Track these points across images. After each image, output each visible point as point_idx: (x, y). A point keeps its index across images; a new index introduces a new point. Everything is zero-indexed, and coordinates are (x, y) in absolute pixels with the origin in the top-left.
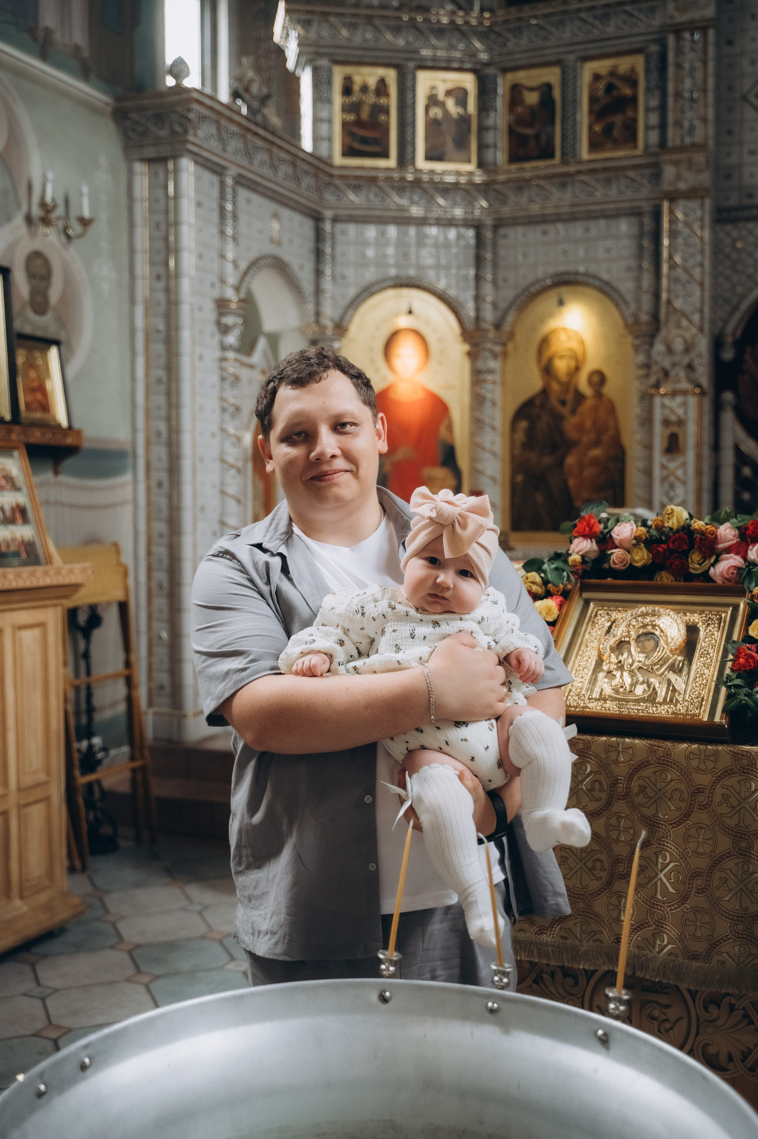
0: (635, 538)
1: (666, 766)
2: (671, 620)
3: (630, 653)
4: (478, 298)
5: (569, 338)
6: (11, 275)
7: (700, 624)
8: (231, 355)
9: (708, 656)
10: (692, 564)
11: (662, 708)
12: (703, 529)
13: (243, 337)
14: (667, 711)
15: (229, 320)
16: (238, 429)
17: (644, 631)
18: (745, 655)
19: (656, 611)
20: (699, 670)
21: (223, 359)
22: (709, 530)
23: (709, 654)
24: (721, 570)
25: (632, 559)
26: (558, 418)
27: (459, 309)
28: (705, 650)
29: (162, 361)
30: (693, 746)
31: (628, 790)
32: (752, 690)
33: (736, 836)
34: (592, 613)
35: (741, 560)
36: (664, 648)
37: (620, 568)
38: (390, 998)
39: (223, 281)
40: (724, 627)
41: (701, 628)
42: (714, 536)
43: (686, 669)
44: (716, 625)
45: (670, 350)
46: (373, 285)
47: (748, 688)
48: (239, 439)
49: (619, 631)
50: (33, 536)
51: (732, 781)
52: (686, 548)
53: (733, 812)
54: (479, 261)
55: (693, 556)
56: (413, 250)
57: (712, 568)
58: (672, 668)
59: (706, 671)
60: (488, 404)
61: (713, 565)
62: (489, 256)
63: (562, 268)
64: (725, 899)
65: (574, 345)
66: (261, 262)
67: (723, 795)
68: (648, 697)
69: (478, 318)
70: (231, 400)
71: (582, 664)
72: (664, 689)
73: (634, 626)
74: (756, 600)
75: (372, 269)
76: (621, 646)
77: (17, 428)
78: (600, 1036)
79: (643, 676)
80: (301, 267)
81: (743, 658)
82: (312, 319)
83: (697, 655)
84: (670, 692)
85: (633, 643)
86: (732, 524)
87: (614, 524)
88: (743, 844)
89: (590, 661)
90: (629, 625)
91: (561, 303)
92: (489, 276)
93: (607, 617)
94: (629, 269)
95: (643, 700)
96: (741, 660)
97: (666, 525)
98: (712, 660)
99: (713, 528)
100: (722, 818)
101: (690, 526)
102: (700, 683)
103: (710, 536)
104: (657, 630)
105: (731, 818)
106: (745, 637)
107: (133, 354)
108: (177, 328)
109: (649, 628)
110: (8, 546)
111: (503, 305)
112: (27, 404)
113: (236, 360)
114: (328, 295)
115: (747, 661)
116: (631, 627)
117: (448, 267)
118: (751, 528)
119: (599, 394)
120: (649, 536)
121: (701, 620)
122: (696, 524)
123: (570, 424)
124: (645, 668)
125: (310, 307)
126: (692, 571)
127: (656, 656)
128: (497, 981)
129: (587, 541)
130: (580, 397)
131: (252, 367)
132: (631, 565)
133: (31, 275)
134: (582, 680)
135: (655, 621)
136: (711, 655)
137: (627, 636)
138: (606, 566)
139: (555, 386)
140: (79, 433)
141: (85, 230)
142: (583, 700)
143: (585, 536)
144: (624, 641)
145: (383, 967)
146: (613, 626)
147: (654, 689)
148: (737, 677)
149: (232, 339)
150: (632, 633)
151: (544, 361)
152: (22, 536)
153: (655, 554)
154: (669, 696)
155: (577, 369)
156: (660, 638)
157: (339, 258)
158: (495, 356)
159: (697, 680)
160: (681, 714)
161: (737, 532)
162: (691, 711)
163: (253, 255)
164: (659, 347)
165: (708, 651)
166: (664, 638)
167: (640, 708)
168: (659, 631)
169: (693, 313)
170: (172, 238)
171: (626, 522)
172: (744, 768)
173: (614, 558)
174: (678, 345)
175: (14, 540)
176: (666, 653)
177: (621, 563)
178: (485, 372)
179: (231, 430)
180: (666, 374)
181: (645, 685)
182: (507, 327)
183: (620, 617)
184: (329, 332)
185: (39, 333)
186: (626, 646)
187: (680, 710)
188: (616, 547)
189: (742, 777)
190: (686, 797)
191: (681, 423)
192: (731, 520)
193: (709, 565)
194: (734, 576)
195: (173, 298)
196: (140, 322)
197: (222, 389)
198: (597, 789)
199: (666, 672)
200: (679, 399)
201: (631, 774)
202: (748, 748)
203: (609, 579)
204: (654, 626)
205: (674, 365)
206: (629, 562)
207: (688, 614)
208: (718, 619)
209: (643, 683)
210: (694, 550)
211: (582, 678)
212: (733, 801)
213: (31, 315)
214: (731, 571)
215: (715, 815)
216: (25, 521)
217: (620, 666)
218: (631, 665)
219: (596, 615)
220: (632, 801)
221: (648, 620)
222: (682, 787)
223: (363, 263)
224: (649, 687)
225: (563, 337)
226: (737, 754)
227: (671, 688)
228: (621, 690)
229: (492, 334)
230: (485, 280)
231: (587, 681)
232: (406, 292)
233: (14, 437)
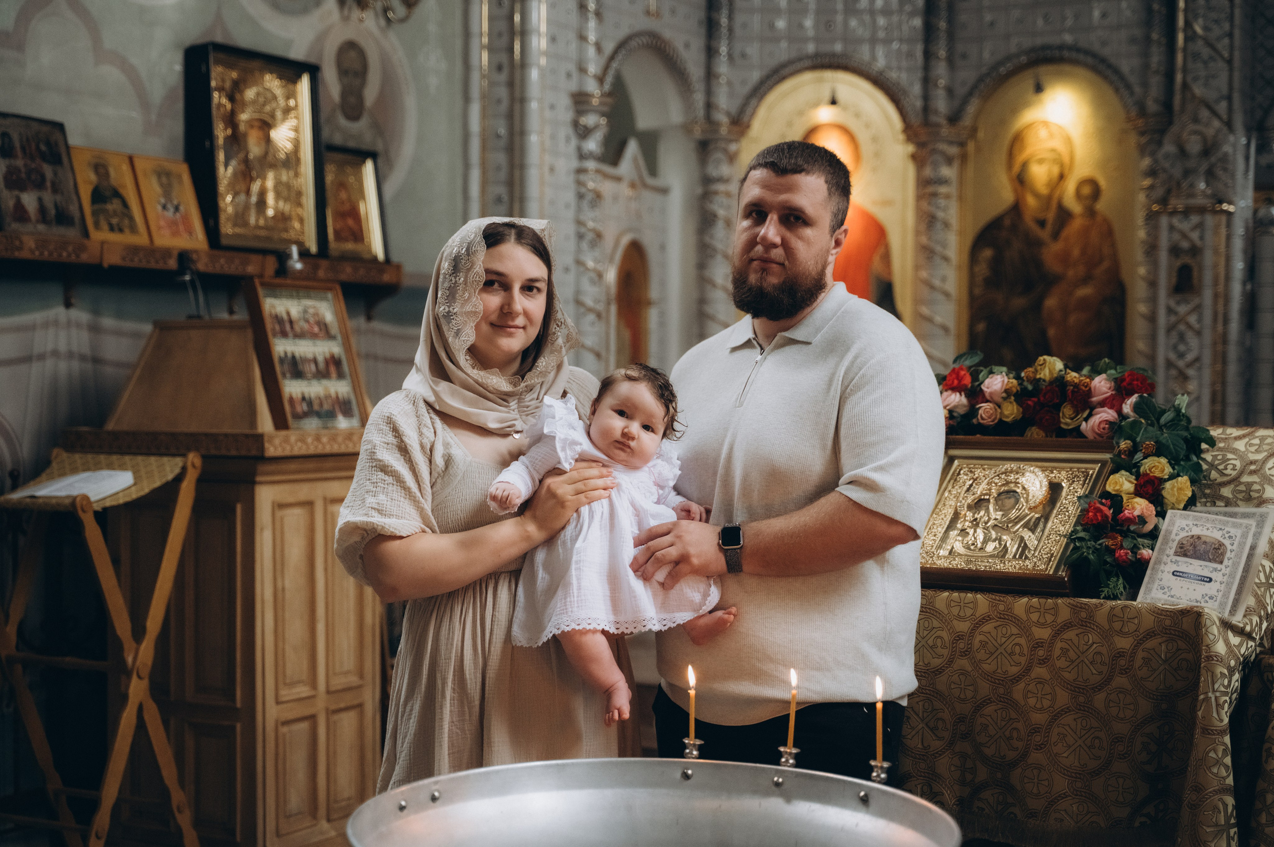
0: (1006, 391)
1: (1007, 621)
2: (1035, 477)
3: (987, 510)
4: (927, 81)
5: (1051, 136)
6: (320, 75)
7: (1065, 481)
8: (591, 165)
9: (1067, 514)
10: (1063, 418)
11: (1010, 564)
12: (1076, 381)
13: (607, 142)
14: (1015, 567)
15: (590, 120)
16: (599, 262)
17: (1006, 488)
18: (1095, 508)
19: (1021, 468)
20: (1054, 527)
21: (580, 171)
22: (1083, 382)
23: (1068, 512)
24: (1092, 423)
25: (1001, 413)
26: (1035, 244)
27: (902, 98)
28: (1065, 507)
29: (503, 175)
30: (1034, 600)
31: (969, 646)
32: (1096, 543)
33: (1074, 691)
34: (955, 471)
35: (1115, 415)
36: (1023, 505)
37: (988, 423)
38: (692, 775)
39: (582, 70)
40: (1088, 484)
41: (1064, 485)
42: (1087, 389)
43: (1041, 525)
44: (1081, 482)
45: (1183, 152)
46: (783, 66)
47: (1094, 542)
48: (600, 276)
49: (980, 489)
50: (348, 393)
51: (1071, 634)
52: (1058, 401)
53: (1072, 667)
54: (929, 32)
55: (1065, 410)
56: (839, 18)
57: (1084, 423)
58: (1025, 526)
59: (1062, 528)
60: (939, 225)
61: (1086, 420)
62: (943, 25)
63: (1039, 41)
64: (1064, 755)
65: (1057, 144)
66: (633, 43)
67: (1062, 649)
68: (998, 553)
69: (926, 109)
70: (591, 224)
71: (936, 522)
72: (1016, 546)
73: (996, 484)
74: (1123, 456)
75: (784, 44)
76: (979, 504)
77: (324, 263)
78: (863, 796)
79: (997, 533)
80: (687, 46)
81: (1092, 512)
82: (701, 113)
83: (1055, 512)
84: (1020, 549)
85: (991, 501)
86: (1108, 376)
87: (986, 376)
88: (1082, 699)
89: (945, 519)
90: (991, 483)
91: (1039, 89)
92: (942, 53)
93: (970, 475)
94: (1133, 40)
95: (992, 556)
96: (1091, 514)
97: (1038, 377)
98: (1069, 517)
99: (1088, 380)
100: (1062, 673)
101: (1064, 377)
102: (1054, 539)
103: (1084, 388)
104: (1019, 487)
105: (1070, 672)
106: (1104, 492)
107: (467, 166)
108: (523, 133)
109: (1012, 485)
110: (321, 405)
111: (961, 91)
112: (337, 233)
113: (598, 171)
114: (723, 80)
115: (1095, 515)
116: (993, 485)
117: (887, 41)
118: (1127, 380)
119: (1090, 212)
120: (1021, 389)
121: (1066, 477)
122: (1068, 376)
123: (1051, 252)
124: (1000, 525)
125: (699, 98)
126: (1063, 426)
127: (1013, 514)
128: (784, 762)
129: (956, 394)
130: (1064, 215)
131: (618, 179)
132: (1001, 420)
133: (343, 72)
134: (934, 538)
135: (1018, 478)
136: (1070, 512)
137: (986, 494)
138: (975, 421)
139: (1031, 201)
140: (398, 267)
141: (410, 13)
142: (932, 557)
143: (954, 389)
144: (984, 499)
145: (687, 751)
146: (974, 485)
147: (1005, 545)
148: (1084, 530)
149: (592, 145)
150: (993, 491)
151: (1016, 168)
152: (337, 393)
153: (1025, 409)
154: (1019, 552)
155: (1062, 177)
156: (1021, 495)
157: (738, 31)
158: (949, 161)
159: (1051, 537)
160: (1029, 570)
161: (1113, 384)
162: (1038, 566)
163: (623, 32)
164: (1169, 147)
165: (1068, 508)
166: (1025, 496)
167: (988, 564)
168: (1021, 488)
169: (1218, 101)
170: (517, 18)
171: (998, 375)
172: (1082, 621)
173: (982, 413)
174: (1194, 146)
175: (328, 397)
176: (1024, 511)
177: (989, 418)
178: (935, 183)
179: (590, 264)
180: (1179, 184)
181: (997, 541)
182: (967, 121)
183: (983, 474)
184: (724, 131)
185: (352, 144)
186: (986, 504)
187: (1027, 566)
188: (987, 401)
189: (1080, 631)
190: (1026, 652)
191: (1195, 251)
192: (1109, 372)
193: (1081, 419)
194: (1106, 431)
195: (517, 94)
196: (475, 125)
197: (579, 209)
198: (939, 644)
199: (1021, 529)
200: (1195, 219)
201: (972, 630)
202: (1087, 600)
203: (978, 436)
204: (1016, 483)
205: (1187, 173)
206: (998, 417)
207: (1055, 471)
208: (1084, 477)
209: (994, 540)
210: (1066, 403)
211: (935, 536)
212: (1072, 654)
213: (343, 121)
214: (1102, 426)
215: (1054, 669)
216: (341, 376)
217: (975, 523)
218: (986, 523)
219: (959, 474)
220: (973, 657)
221: (1012, 477)
222: (1022, 641)
223: (770, 36)
224: (1000, 544)
225: (1043, 133)
226: (1076, 606)
227: (1022, 545)
228: (972, 547)
229: (945, 131)
230: (938, 58)
231: (939, 538)
232: (829, 75)
233: (321, 273)
